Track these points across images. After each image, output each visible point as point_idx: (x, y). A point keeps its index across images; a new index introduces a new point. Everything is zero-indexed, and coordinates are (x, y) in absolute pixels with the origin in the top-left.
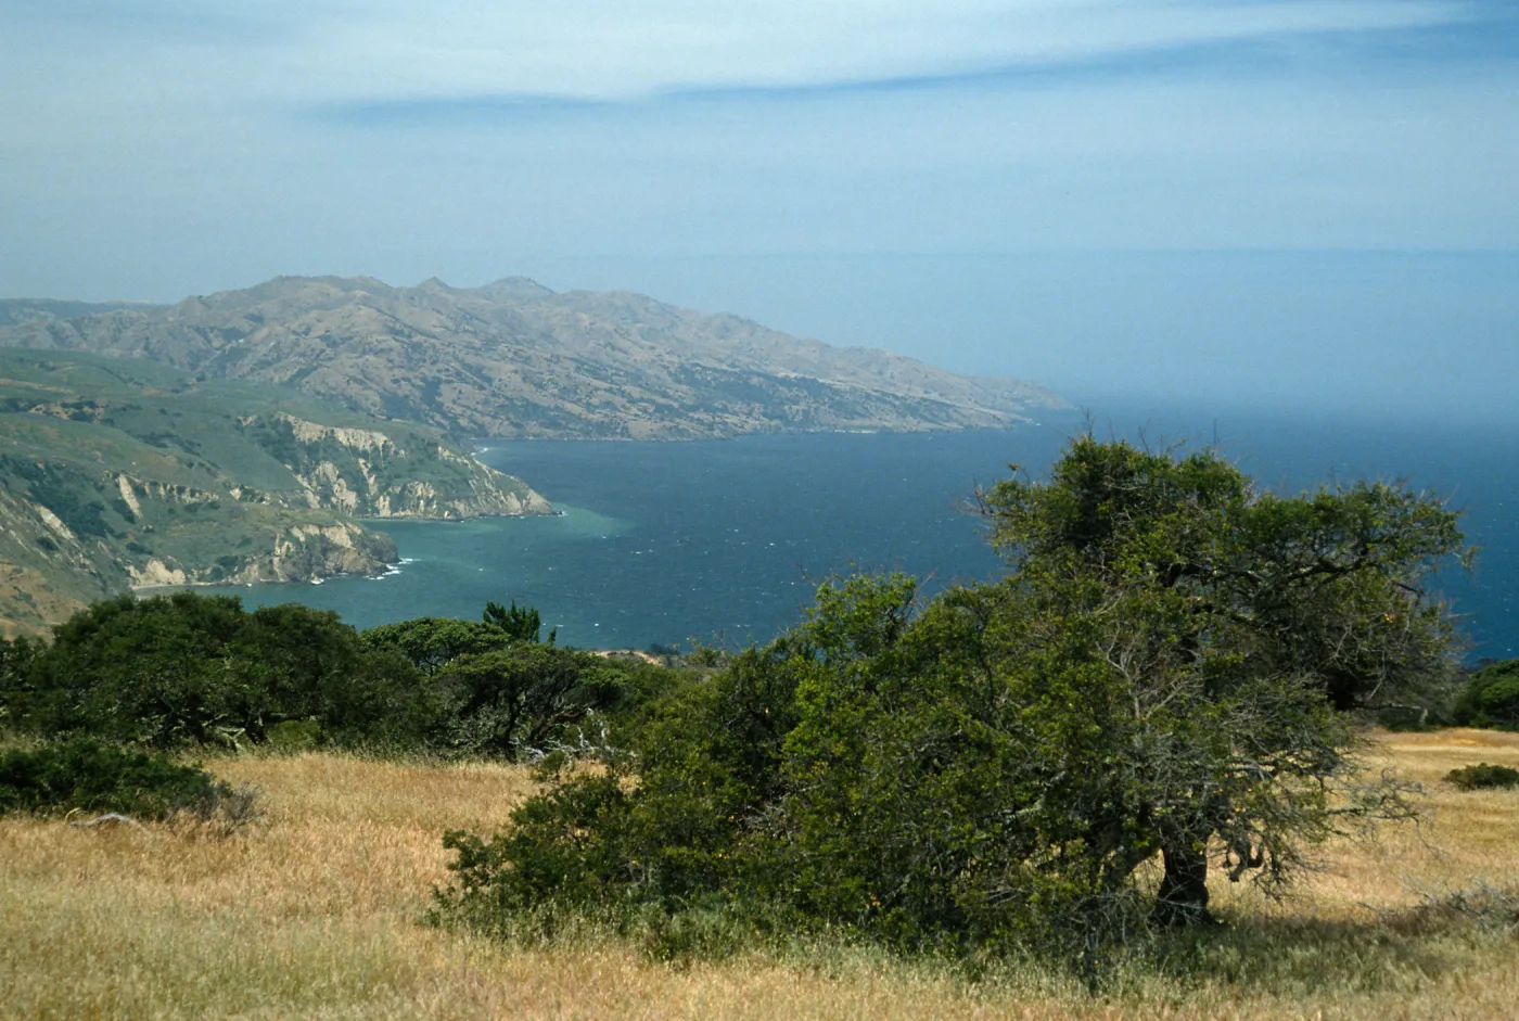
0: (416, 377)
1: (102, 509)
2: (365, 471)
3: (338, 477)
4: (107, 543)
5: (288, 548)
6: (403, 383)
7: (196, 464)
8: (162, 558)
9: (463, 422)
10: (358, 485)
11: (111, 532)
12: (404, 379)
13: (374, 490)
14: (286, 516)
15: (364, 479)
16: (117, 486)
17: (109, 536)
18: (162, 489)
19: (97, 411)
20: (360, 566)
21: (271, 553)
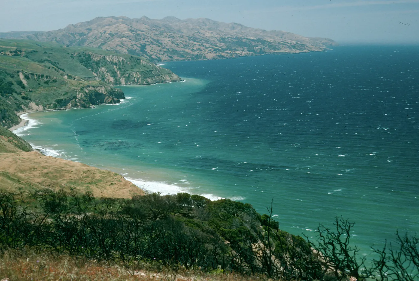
0: (138, 44)
1: (13, 84)
2: (116, 69)
3: (107, 72)
4: (13, 97)
5: (82, 95)
6: (134, 46)
7: (51, 68)
8: (34, 101)
9: (153, 57)
10: (114, 75)
11: (16, 92)
12: (136, 45)
13: (119, 76)
14: (81, 83)
15: (116, 72)
16: (19, 76)
17: (14, 94)
18: (35, 76)
19: (22, 53)
20: (109, 100)
21: (75, 97)
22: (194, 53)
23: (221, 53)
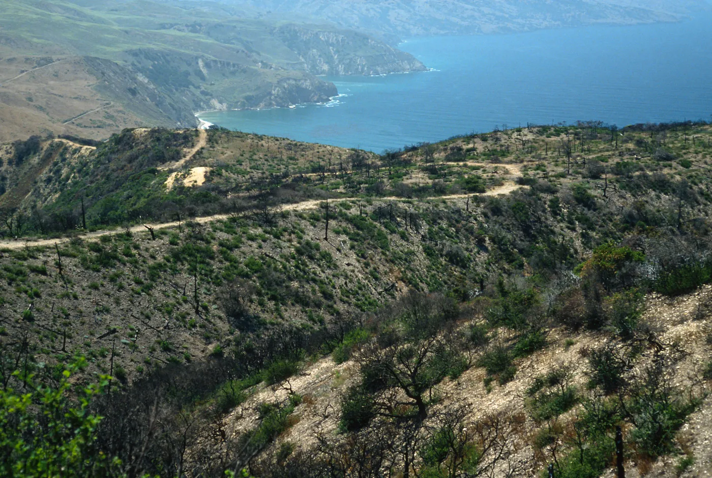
0: (377, 7)
1: (189, 74)
2: (332, 52)
3: (320, 56)
4: (190, 91)
5: (278, 91)
6: (371, 11)
7: (240, 51)
8: (217, 97)
9: (399, 28)
10: (329, 61)
11: (193, 85)
12: (372, 8)
13: (337, 62)
14: (279, 75)
15: (332, 56)
16: (197, 63)
17: (191, 87)
18: (219, 63)
19: (202, 28)
20: (315, 99)
21: (270, 94)
22: (463, 23)
23: (506, 23)
